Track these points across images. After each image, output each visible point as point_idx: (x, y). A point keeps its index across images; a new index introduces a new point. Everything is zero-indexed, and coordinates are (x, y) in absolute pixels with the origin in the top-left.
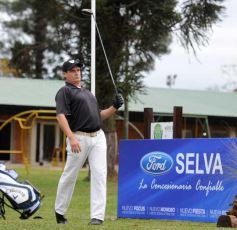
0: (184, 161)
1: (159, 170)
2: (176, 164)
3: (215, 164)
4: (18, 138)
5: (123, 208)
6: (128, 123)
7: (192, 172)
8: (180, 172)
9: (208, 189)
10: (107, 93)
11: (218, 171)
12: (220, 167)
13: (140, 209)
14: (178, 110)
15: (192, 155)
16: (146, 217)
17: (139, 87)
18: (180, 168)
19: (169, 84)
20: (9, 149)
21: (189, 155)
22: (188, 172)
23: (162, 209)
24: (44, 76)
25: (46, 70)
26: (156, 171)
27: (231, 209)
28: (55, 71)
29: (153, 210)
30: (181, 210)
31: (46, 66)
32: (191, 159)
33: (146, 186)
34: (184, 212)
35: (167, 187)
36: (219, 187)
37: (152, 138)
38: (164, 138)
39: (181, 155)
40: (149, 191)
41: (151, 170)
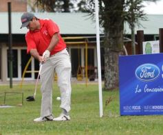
1: (150, 78)
5: (124, 108)
10: (115, 20)
13: (137, 108)
17: (141, 15)
23: (153, 107)
24: (71, 10)
25: (72, 5)
26: (147, 78)
28: (79, 5)
29: (146, 108)
33: (140, 90)
35: (156, 90)
37: (144, 53)
38: (153, 53)
40: (143, 94)
41: (144, 78)
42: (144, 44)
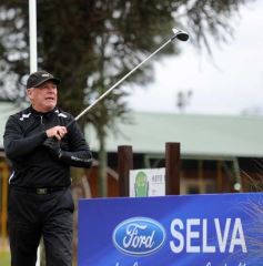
0: (184, 232)
2: (170, 237)
3: (233, 236)
7: (196, 249)
8: (177, 250)
11: (238, 247)
12: (242, 242)
14: (173, 148)
15: (196, 222)
17: (121, 111)
18: (177, 243)
19: (180, 105)
21: (192, 222)
22: (191, 249)
32: (194, 228)
37: (132, 194)
38: (151, 195)
39: (177, 222)
41: (130, 248)
42: (133, 174)
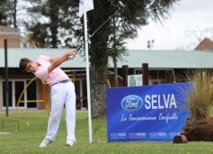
0: (150, 101)
1: (134, 108)
2: (145, 103)
3: (171, 101)
4: (41, 91)
5: (111, 134)
6: (117, 76)
7: (156, 107)
8: (148, 108)
9: (167, 118)
10: (101, 56)
11: (173, 106)
12: (174, 104)
13: (122, 135)
14: (145, 66)
15: (156, 96)
16: (127, 140)
17: (124, 50)
18: (148, 105)
19: (149, 46)
20: (35, 99)
21: (153, 96)
22: (154, 108)
23: (137, 134)
24: (59, 46)
25: (59, 41)
26: (132, 108)
27: (183, 131)
28: (66, 41)
29: (131, 135)
30: (151, 134)
31: (59, 38)
32: (155, 99)
33: (125, 119)
34: (152, 135)
35: (140, 119)
36: (174, 117)
37: (129, 86)
38: (137, 85)
39: (148, 96)
40: (128, 122)
41: (129, 108)
42: (129, 77)
